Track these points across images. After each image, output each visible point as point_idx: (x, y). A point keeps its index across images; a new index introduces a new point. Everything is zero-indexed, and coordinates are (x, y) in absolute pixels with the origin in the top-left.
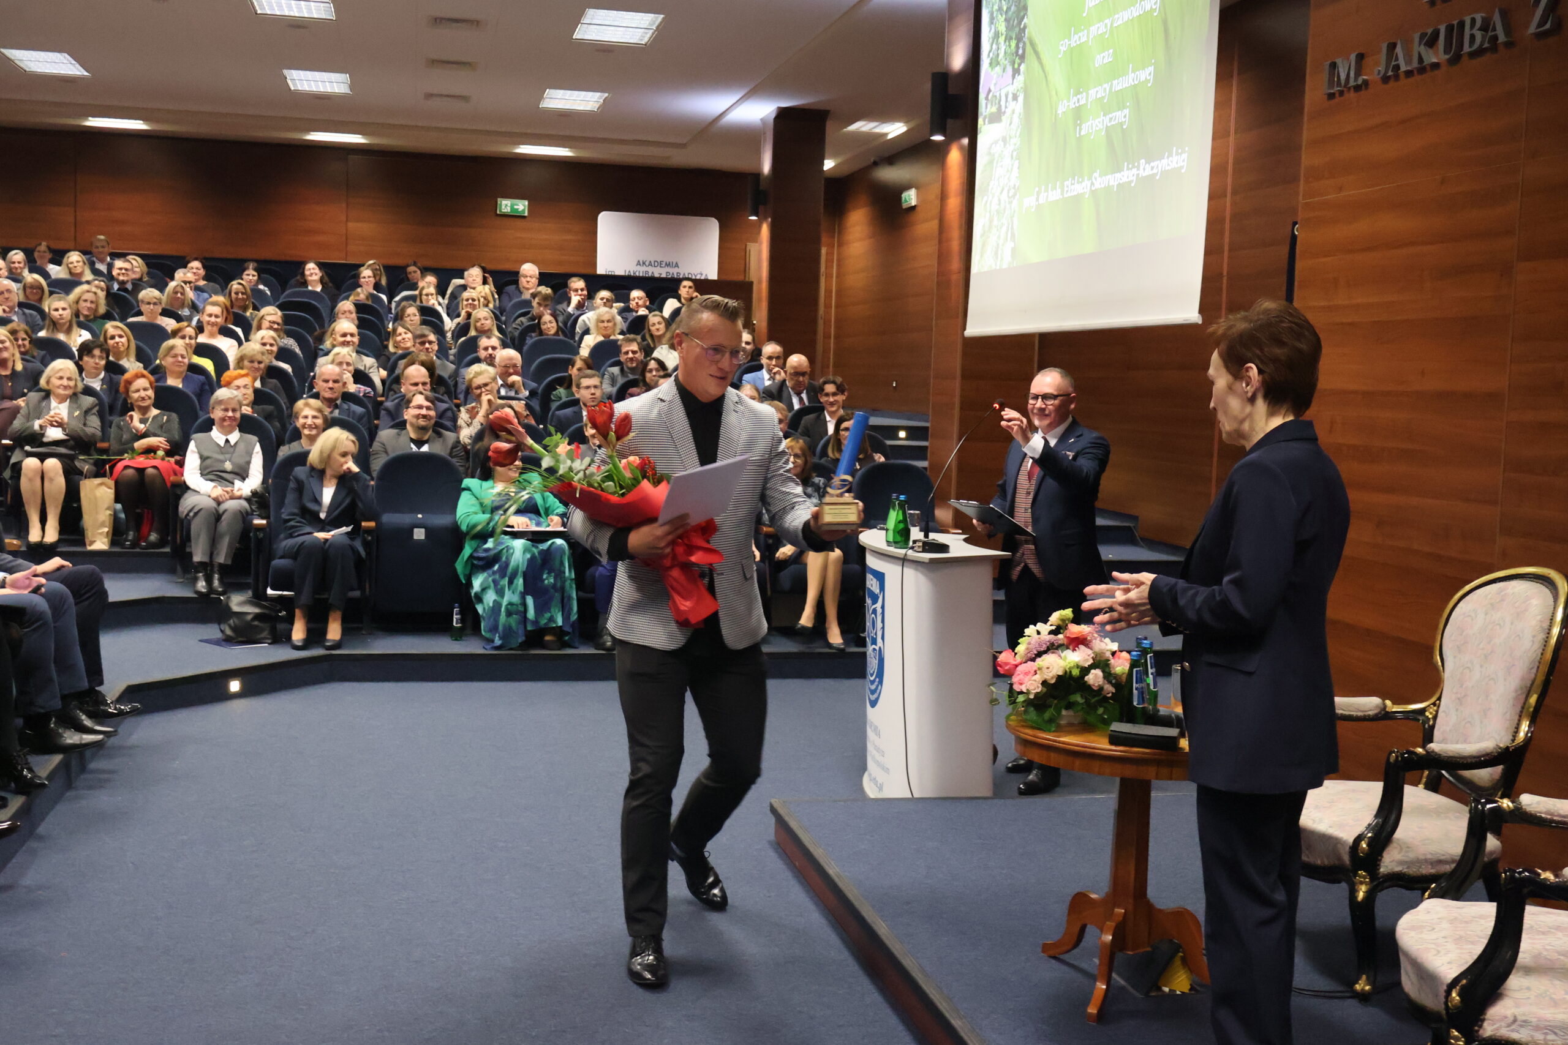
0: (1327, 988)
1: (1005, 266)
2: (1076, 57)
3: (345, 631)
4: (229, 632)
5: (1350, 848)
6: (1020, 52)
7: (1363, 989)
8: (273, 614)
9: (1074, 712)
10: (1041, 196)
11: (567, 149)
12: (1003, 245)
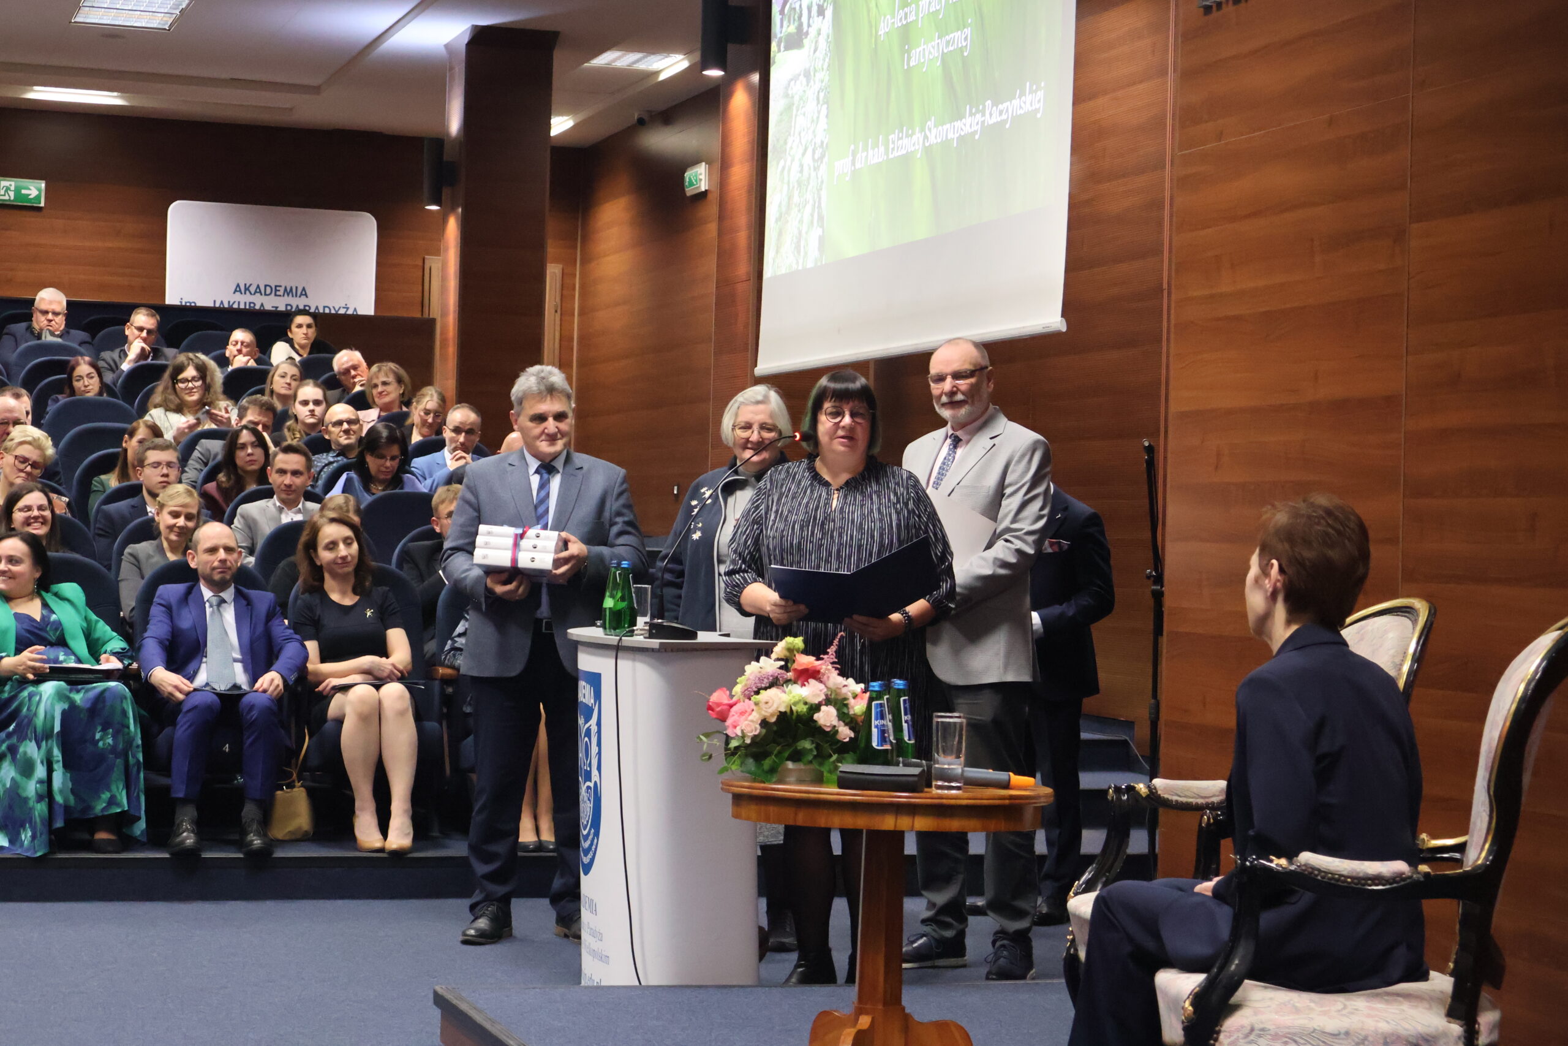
1: (810, 265)
9: (805, 764)
10: (859, 156)
11: (115, 94)
12: (807, 233)
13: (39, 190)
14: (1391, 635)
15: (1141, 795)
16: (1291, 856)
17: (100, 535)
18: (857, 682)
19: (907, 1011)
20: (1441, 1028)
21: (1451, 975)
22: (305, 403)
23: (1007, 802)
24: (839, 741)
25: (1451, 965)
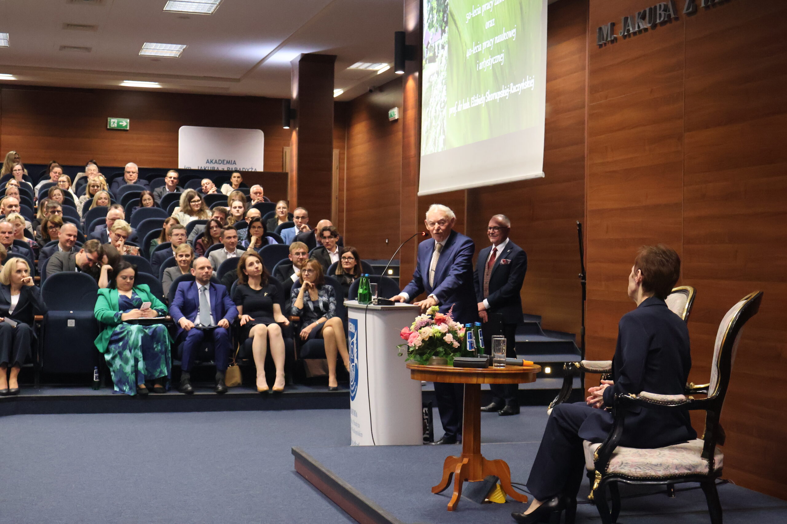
1: (440, 150)
2: (476, 23)
6: (445, 19)
9: (440, 357)
10: (459, 106)
11: (157, 83)
12: (438, 137)
13: (127, 122)
14: (678, 301)
15: (577, 367)
16: (637, 393)
17: (154, 264)
18: (461, 323)
19: (483, 456)
20: (699, 462)
21: (703, 439)
22: (235, 208)
23: (522, 371)
24: (454, 348)
25: (703, 436)
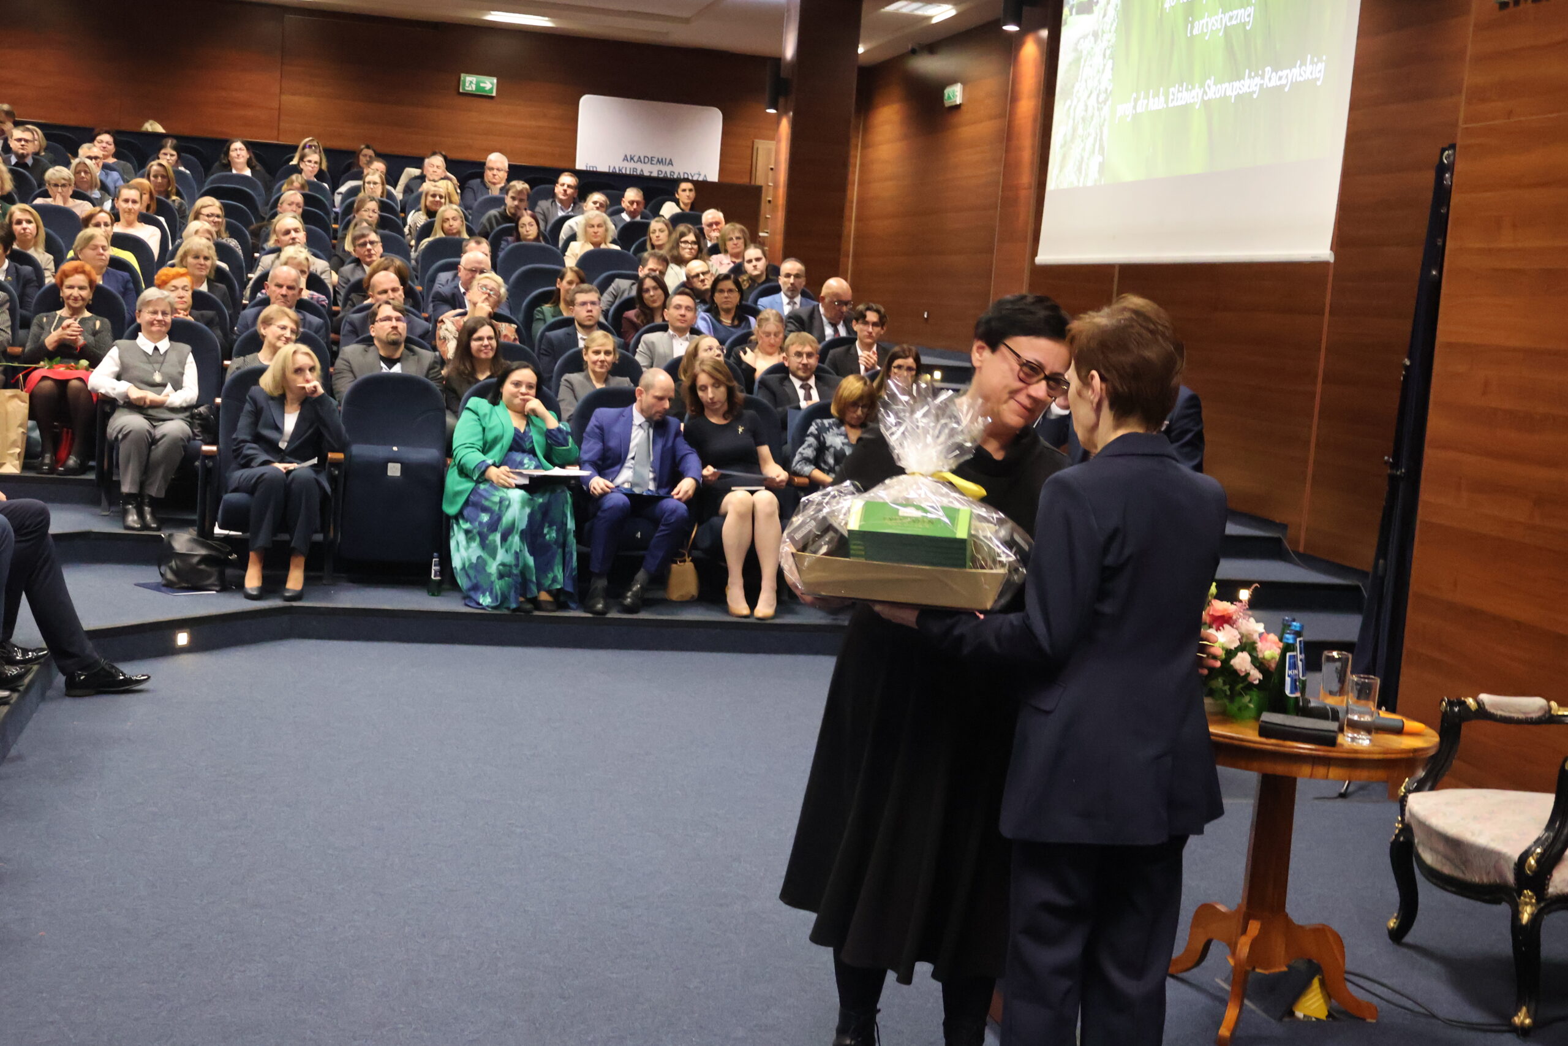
0: (1481, 1021)
1: (1090, 183)
3: (308, 580)
4: (170, 576)
5: (1515, 864)
7: (1522, 1023)
8: (222, 557)
10: (1140, 103)
11: (547, 19)
12: (1088, 159)
13: (492, 84)
15: (1470, 708)
19: (1290, 916)
24: (1249, 683)
